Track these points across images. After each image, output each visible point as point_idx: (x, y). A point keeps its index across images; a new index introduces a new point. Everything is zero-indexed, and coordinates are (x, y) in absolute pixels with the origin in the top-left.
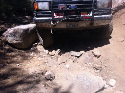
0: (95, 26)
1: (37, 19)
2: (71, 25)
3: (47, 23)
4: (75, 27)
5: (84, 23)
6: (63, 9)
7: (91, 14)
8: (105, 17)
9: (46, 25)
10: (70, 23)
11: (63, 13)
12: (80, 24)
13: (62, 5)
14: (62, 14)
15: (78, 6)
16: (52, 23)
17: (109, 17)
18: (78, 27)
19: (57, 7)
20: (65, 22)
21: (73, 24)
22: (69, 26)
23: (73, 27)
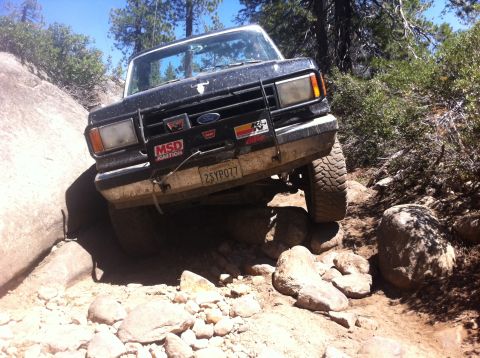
0: (291, 160)
2: (216, 175)
3: (138, 184)
4: (231, 178)
5: (256, 160)
7: (266, 127)
8: (314, 127)
9: (139, 191)
10: (211, 167)
11: (181, 141)
12: (244, 164)
13: (173, 120)
14: (178, 146)
17: (324, 124)
18: (240, 175)
20: (196, 168)
21: (223, 169)
22: (209, 178)
23: (224, 179)
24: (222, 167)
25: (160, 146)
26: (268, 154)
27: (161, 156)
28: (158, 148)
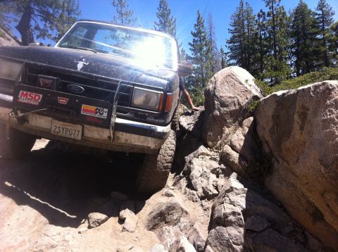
2: (63, 130)
4: (72, 137)
10: (62, 123)
12: (86, 131)
18: (79, 138)
20: (51, 119)
21: (69, 128)
22: (57, 129)
23: (68, 135)
24: (70, 127)
25: (25, 92)
27: (23, 99)
28: (23, 93)
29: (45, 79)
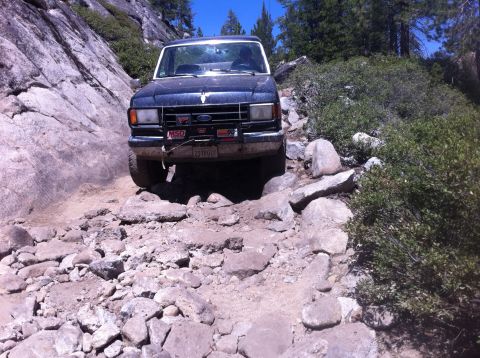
0: (250, 153)
1: (136, 140)
2: (202, 153)
3: (154, 148)
4: (211, 156)
5: (228, 148)
6: (184, 123)
9: (153, 152)
11: (185, 131)
14: (182, 133)
15: (214, 117)
16: (163, 148)
18: (216, 156)
19: (174, 118)
23: (207, 156)
26: (236, 148)
28: (170, 132)
29: (182, 117)
